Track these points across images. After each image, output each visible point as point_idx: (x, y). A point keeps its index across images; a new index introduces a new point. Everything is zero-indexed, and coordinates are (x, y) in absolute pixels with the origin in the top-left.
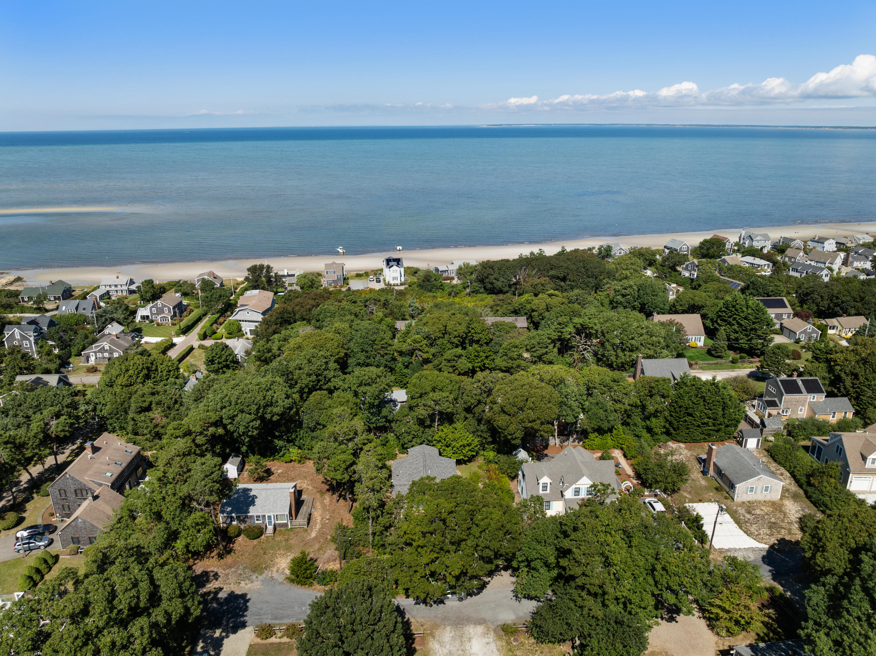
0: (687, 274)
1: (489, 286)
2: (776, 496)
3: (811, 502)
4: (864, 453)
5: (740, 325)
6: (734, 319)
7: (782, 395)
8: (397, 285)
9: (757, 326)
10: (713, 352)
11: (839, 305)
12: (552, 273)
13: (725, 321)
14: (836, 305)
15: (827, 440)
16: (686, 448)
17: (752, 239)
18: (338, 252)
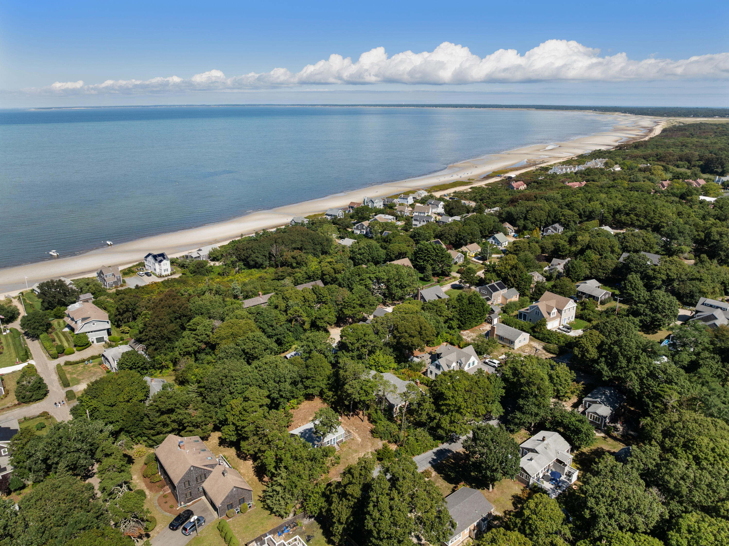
0: (358, 232)
1: (252, 263)
2: (527, 341)
3: (539, 340)
4: (549, 311)
5: (434, 260)
6: (429, 257)
7: (492, 294)
8: (168, 275)
9: (443, 259)
10: (426, 279)
11: (462, 239)
12: (294, 246)
13: (422, 259)
14: (461, 239)
15: (528, 310)
16: (472, 332)
17: (373, 202)
18: (52, 255)
